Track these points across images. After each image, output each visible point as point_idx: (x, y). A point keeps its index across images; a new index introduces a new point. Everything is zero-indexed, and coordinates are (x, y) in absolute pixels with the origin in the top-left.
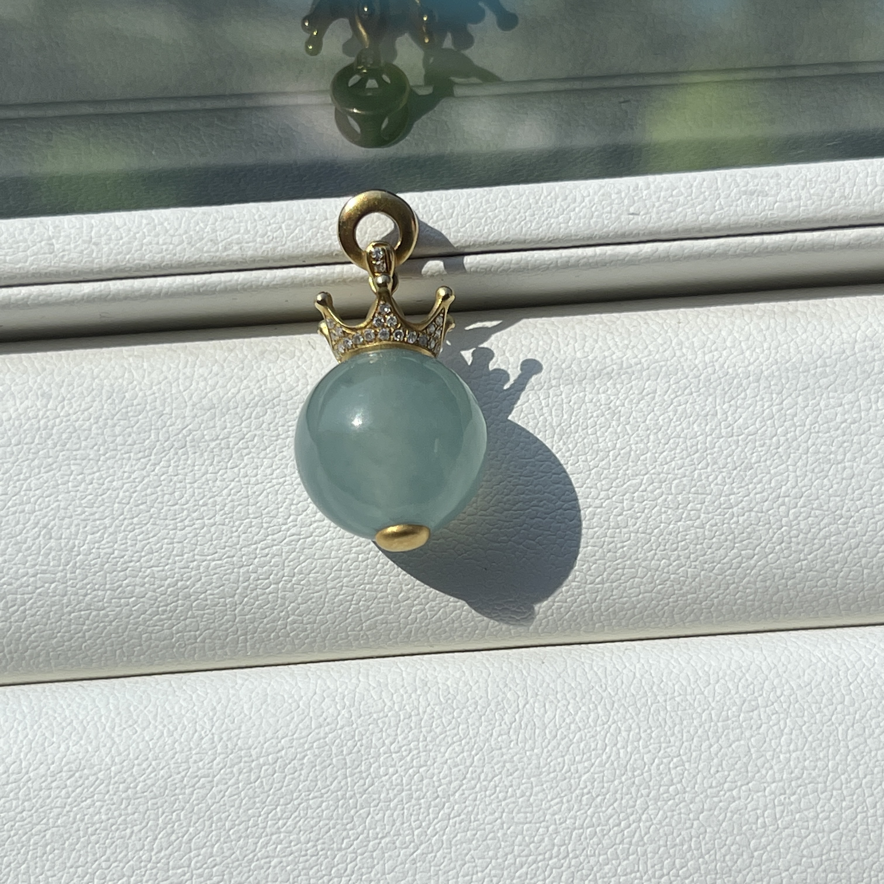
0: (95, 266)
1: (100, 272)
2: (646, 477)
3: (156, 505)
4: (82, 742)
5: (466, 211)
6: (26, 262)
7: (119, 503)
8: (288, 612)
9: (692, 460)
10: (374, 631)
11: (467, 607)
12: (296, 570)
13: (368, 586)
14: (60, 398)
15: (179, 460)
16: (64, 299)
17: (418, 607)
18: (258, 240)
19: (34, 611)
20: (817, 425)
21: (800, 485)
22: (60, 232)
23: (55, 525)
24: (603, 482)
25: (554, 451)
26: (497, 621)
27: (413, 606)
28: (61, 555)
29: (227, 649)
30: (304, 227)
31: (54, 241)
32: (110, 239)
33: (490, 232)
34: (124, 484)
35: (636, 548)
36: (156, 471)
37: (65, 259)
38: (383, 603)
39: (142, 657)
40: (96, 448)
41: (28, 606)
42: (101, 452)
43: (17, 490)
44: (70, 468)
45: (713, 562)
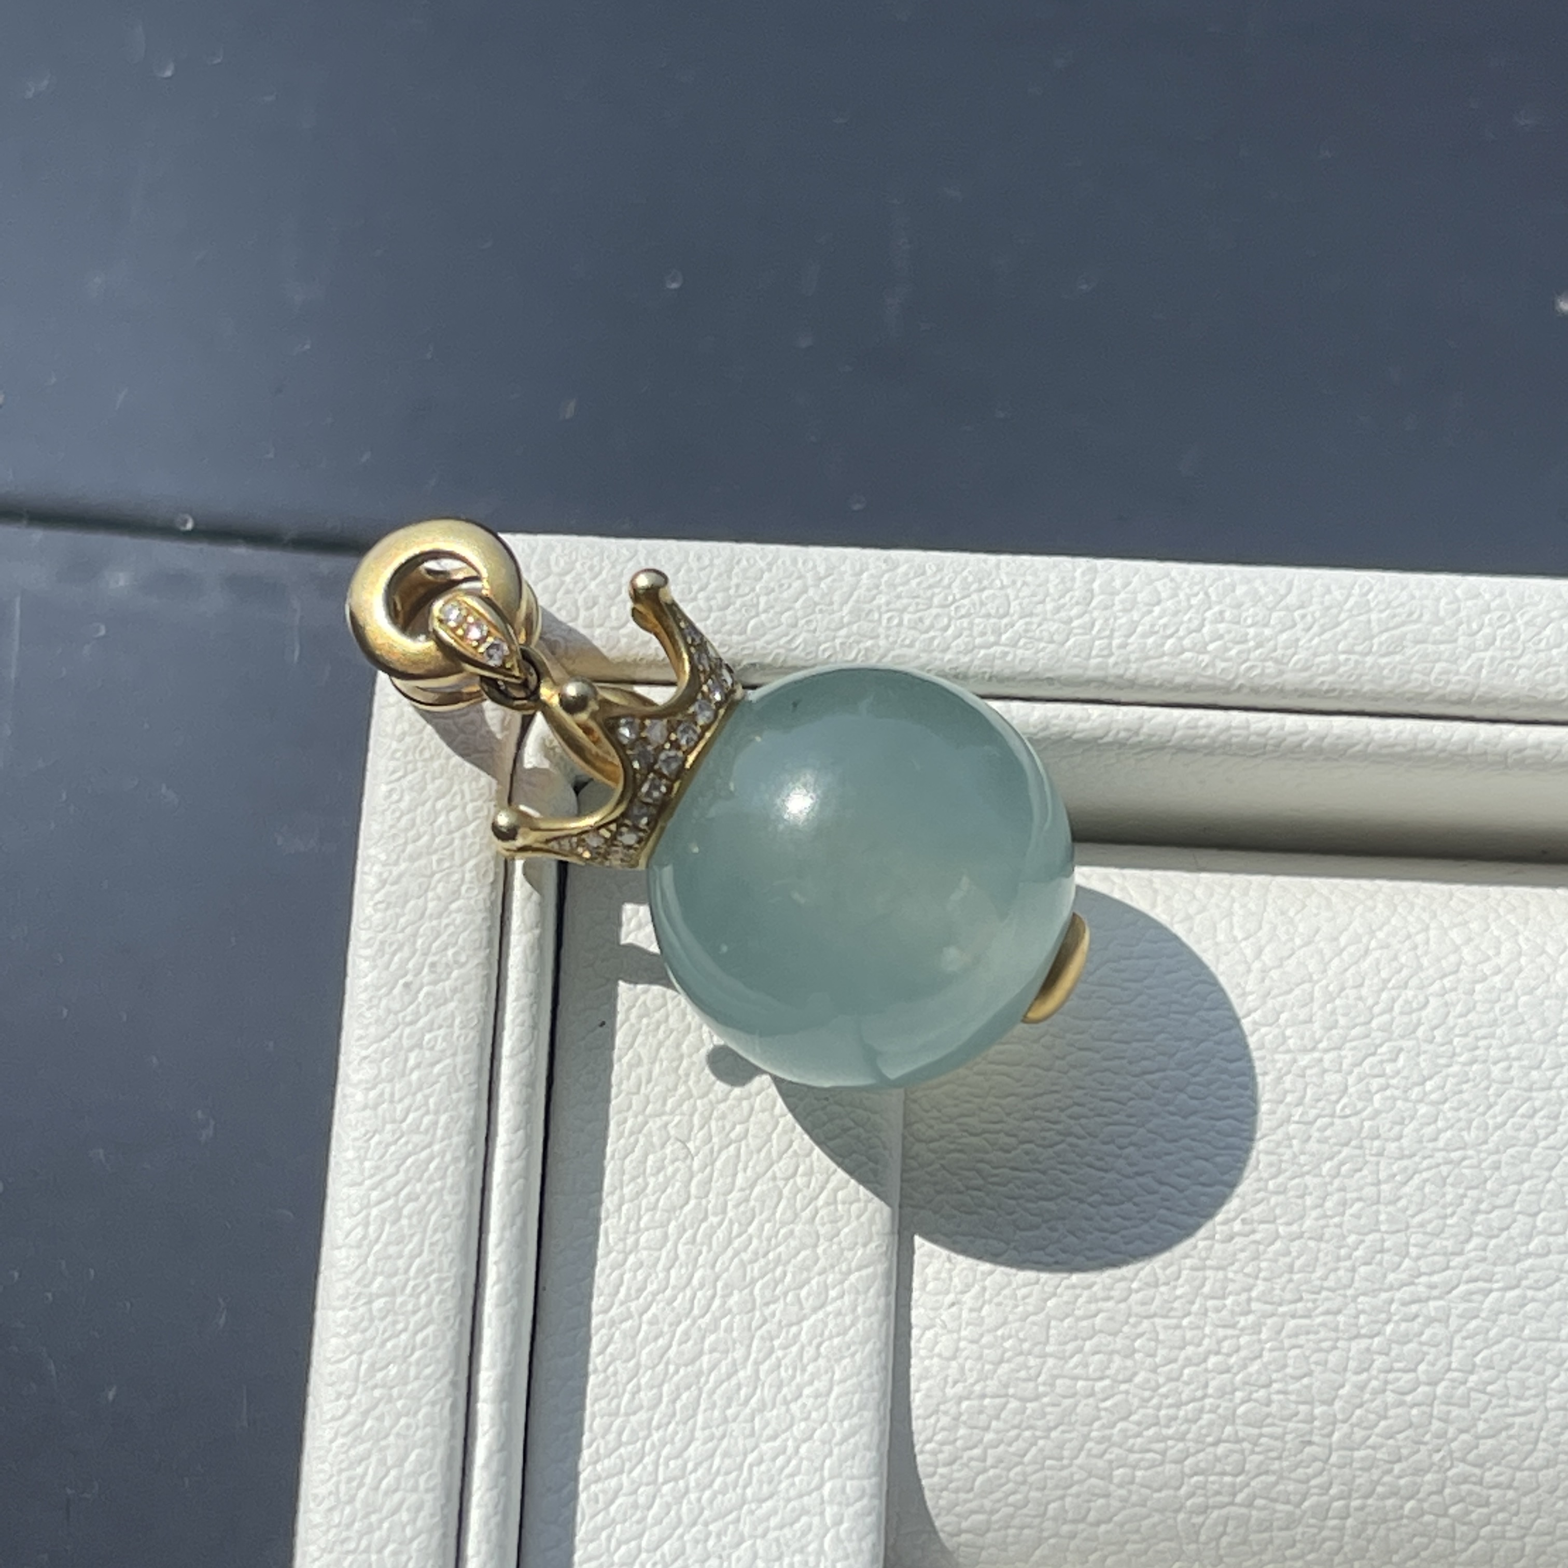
12: (1478, 1359)
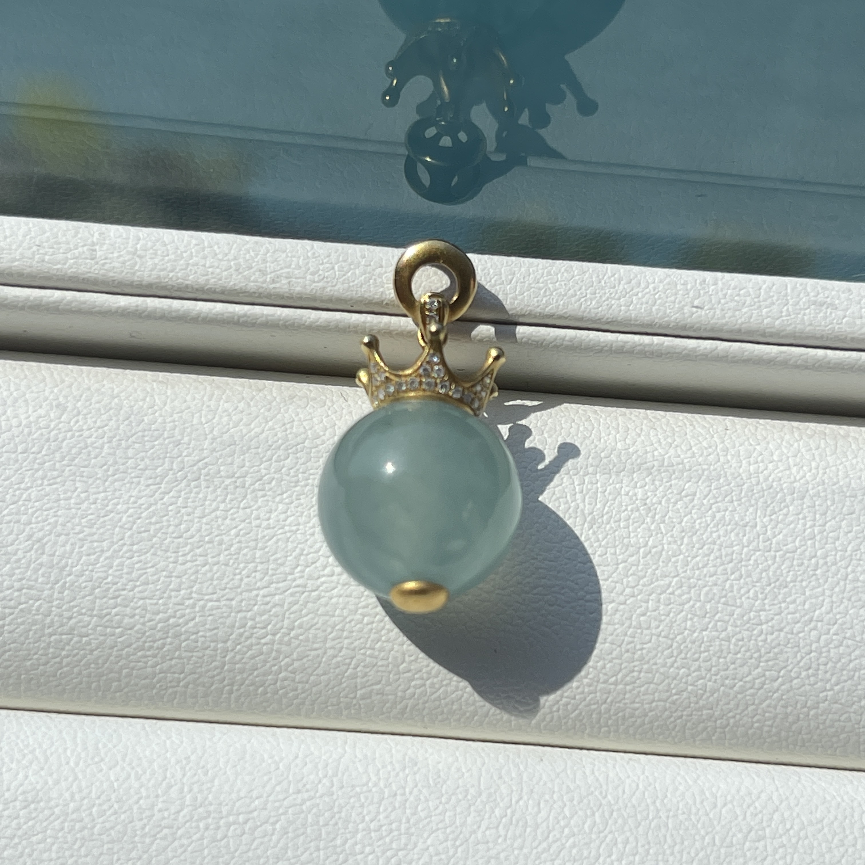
0: (136, 279)
1: (140, 286)
2: (675, 580)
3: (159, 535)
4: (43, 773)
5: (526, 279)
6: (65, 264)
7: (121, 527)
8: (280, 667)
9: (725, 570)
10: (368, 701)
11: (469, 689)
13: (369, 652)
14: (75, 412)
15: (191, 492)
16: (97, 309)
17: (419, 682)
18: (309, 277)
19: (13, 627)
20: (859, 552)
21: (834, 611)
22: (104, 239)
23: (50, 540)
24: (630, 579)
25: (582, 539)
26: (498, 708)
27: (413, 680)
28: (50, 573)
29: (210, 699)
30: (357, 272)
31: (97, 247)
32: (156, 254)
33: (547, 304)
34: (129, 508)
35: (654, 652)
36: (165, 500)
37: (107, 267)
38: (383, 672)
39: (118, 694)
40: (105, 467)
41: (8, 620)
42: (109, 473)
43: (16, 498)
44: (75, 484)
45: (734, 679)
